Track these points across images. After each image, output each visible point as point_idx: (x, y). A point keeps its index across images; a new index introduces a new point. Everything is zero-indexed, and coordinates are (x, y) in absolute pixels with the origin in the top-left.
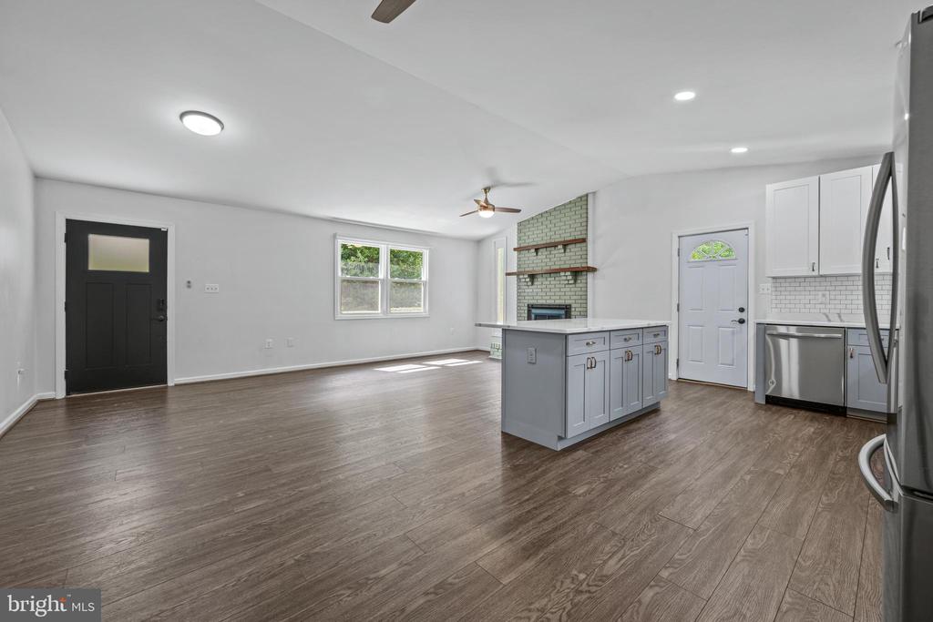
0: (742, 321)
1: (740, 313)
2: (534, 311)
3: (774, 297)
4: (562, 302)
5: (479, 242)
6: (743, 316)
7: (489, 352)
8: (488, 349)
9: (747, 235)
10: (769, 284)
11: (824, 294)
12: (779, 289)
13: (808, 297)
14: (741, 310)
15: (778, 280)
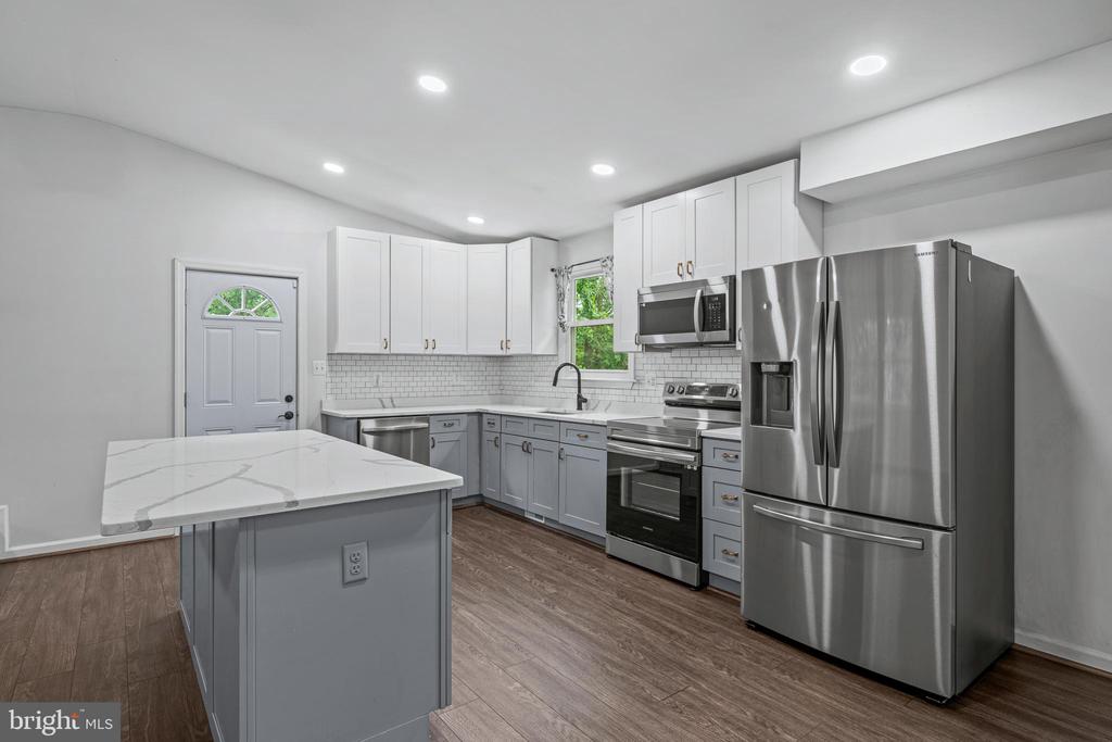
0: (289, 416)
1: (286, 404)
3: (329, 379)
6: (291, 407)
9: (297, 288)
10: (323, 363)
11: (378, 376)
12: (334, 368)
13: (363, 379)
14: (289, 399)
15: (335, 357)
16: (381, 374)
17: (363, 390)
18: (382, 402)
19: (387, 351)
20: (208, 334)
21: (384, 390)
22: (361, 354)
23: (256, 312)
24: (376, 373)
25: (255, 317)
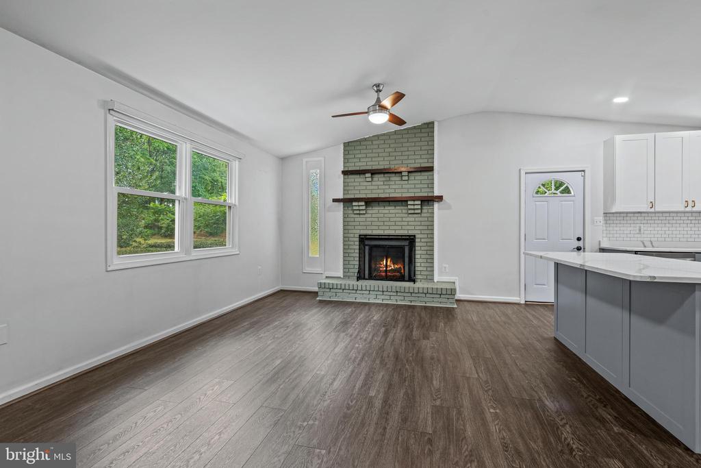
0: (579, 249)
1: (577, 242)
2: (367, 242)
3: (605, 228)
4: (405, 232)
5: (283, 159)
6: (580, 244)
7: (317, 293)
8: (316, 289)
9: (584, 176)
10: (601, 218)
11: (640, 227)
12: (609, 222)
13: (629, 229)
14: (579, 239)
15: (608, 215)
16: (642, 225)
17: (629, 235)
18: (643, 243)
19: (652, 210)
20: (535, 205)
21: (645, 236)
22: (627, 213)
23: (560, 192)
24: (638, 225)
25: (559, 194)
